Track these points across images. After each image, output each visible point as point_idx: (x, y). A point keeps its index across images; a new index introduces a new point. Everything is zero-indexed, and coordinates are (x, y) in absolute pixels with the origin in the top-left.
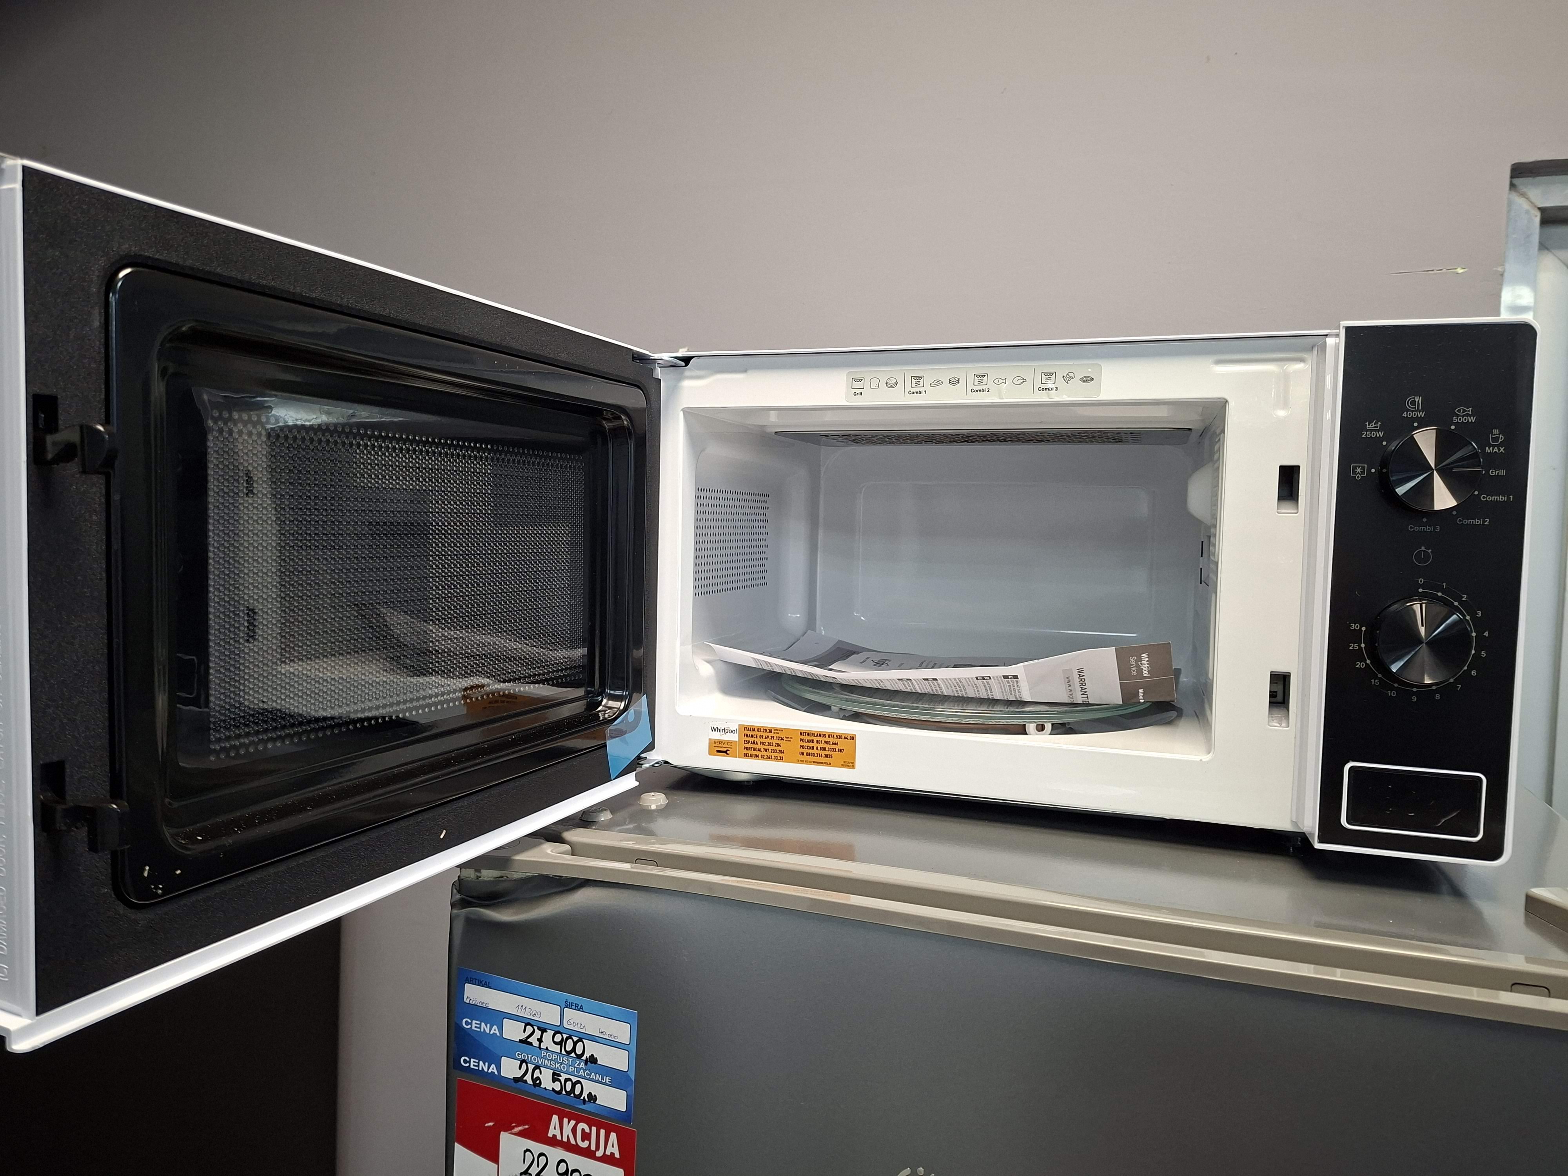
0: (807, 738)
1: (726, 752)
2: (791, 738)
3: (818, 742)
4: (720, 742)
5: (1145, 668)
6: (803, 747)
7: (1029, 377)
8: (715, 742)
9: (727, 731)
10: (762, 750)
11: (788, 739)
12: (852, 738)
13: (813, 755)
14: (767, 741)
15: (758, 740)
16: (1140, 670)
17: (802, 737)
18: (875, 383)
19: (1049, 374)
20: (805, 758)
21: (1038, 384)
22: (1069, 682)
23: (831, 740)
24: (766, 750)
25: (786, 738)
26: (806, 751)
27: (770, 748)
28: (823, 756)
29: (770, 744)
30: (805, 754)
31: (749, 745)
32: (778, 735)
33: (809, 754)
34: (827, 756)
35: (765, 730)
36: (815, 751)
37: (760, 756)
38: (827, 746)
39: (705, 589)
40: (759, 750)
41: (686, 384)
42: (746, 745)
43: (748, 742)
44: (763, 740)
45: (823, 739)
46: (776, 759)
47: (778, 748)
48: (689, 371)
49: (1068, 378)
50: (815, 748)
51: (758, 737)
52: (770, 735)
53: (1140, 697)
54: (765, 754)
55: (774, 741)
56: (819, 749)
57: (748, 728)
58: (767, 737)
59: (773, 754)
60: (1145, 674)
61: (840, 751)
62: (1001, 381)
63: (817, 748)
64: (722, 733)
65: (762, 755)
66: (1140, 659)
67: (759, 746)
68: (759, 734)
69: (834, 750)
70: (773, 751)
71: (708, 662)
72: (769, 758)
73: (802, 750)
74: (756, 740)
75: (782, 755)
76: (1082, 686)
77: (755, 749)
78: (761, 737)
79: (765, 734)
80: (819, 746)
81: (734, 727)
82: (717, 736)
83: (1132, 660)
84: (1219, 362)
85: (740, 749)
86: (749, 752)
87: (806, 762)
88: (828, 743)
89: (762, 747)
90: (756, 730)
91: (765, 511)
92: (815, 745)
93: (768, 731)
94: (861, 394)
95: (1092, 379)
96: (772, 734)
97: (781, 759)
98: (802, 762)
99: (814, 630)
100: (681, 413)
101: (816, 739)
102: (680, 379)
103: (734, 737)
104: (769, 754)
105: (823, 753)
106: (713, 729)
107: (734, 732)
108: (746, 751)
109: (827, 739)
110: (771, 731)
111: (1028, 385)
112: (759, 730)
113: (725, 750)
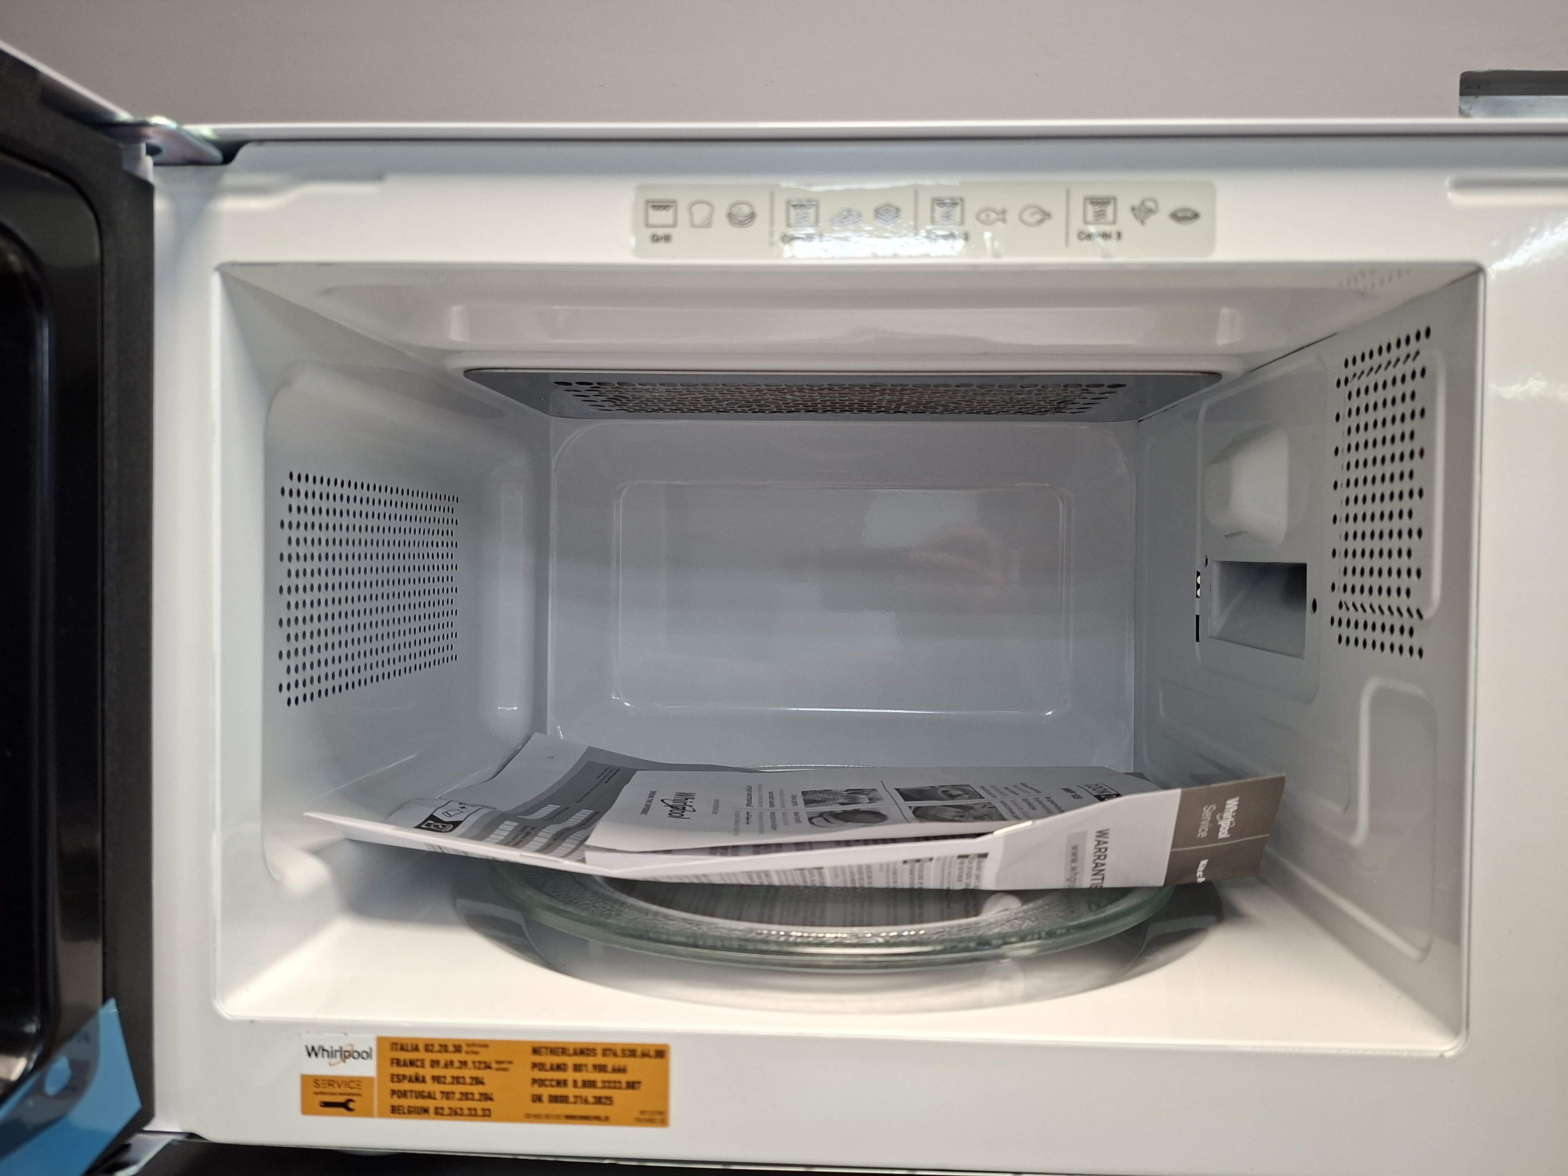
0: (549, 1060)
1: (345, 1106)
2: (510, 1063)
3: (577, 1068)
4: (331, 1081)
5: (1225, 824)
6: (541, 1083)
7: (1055, 206)
8: (316, 1081)
9: (346, 1055)
10: (438, 1095)
11: (503, 1066)
12: (661, 1053)
13: (564, 1099)
14: (449, 1073)
15: (428, 1072)
16: (1215, 828)
17: (538, 1059)
18: (700, 213)
19: (1101, 203)
20: (546, 1107)
21: (1077, 225)
22: (1074, 854)
23: (610, 1062)
24: (447, 1095)
25: (499, 1062)
26: (545, 1092)
27: (458, 1089)
28: (591, 1100)
29: (457, 1080)
30: (545, 1099)
31: (406, 1086)
32: (476, 1058)
33: (554, 1099)
34: (599, 1100)
35: (444, 1048)
36: (570, 1091)
37: (432, 1111)
38: (599, 1077)
39: (315, 688)
40: (430, 1096)
41: (229, 205)
42: (397, 1086)
43: (401, 1078)
44: (438, 1072)
45: (589, 1061)
46: (473, 1114)
47: (476, 1089)
48: (231, 176)
49: (1142, 212)
50: (570, 1083)
51: (427, 1064)
52: (456, 1058)
53: (1198, 874)
54: (446, 1104)
55: (468, 1073)
56: (580, 1084)
57: (398, 1045)
58: (449, 1064)
59: (466, 1105)
60: (1223, 833)
61: (631, 1085)
62: (993, 216)
63: (575, 1082)
64: (334, 1060)
65: (436, 1108)
66: (1221, 809)
67: (429, 1086)
68: (428, 1057)
69: (616, 1085)
70: (466, 1096)
71: (317, 852)
72: (455, 1113)
73: (537, 1090)
74: (421, 1072)
75: (486, 1104)
76: (1098, 861)
77: (420, 1095)
78: (435, 1063)
79: (443, 1058)
80: (580, 1076)
81: (367, 1042)
82: (322, 1067)
83: (1207, 813)
84: (1461, 185)
85: (377, 1096)
86: (405, 1102)
87: (547, 1118)
88: (601, 1068)
89: (437, 1088)
90: (421, 1048)
91: (451, 527)
92: (570, 1075)
93: (451, 1048)
94: (667, 238)
95: (1196, 216)
96: (462, 1057)
97: (486, 1115)
98: (537, 1118)
99: (542, 729)
100: (216, 281)
101: (570, 1061)
102: (214, 192)
103: (367, 1069)
104: (455, 1104)
105: (590, 1093)
106: (312, 1052)
107: (364, 1055)
108: (397, 1101)
109: (599, 1060)
110: (458, 1049)
111: (1056, 224)
112: (429, 1047)
113: (341, 1099)
